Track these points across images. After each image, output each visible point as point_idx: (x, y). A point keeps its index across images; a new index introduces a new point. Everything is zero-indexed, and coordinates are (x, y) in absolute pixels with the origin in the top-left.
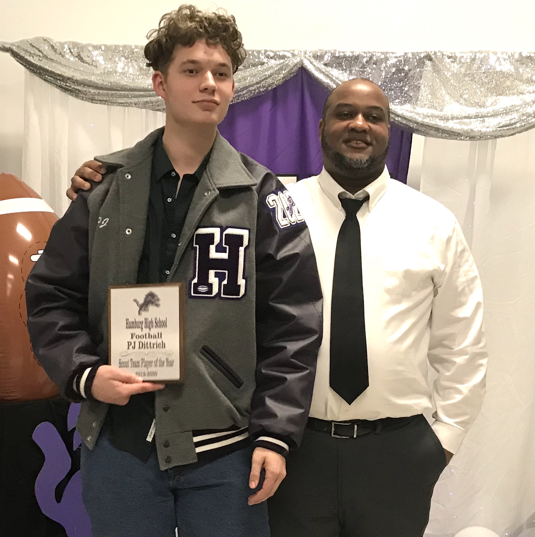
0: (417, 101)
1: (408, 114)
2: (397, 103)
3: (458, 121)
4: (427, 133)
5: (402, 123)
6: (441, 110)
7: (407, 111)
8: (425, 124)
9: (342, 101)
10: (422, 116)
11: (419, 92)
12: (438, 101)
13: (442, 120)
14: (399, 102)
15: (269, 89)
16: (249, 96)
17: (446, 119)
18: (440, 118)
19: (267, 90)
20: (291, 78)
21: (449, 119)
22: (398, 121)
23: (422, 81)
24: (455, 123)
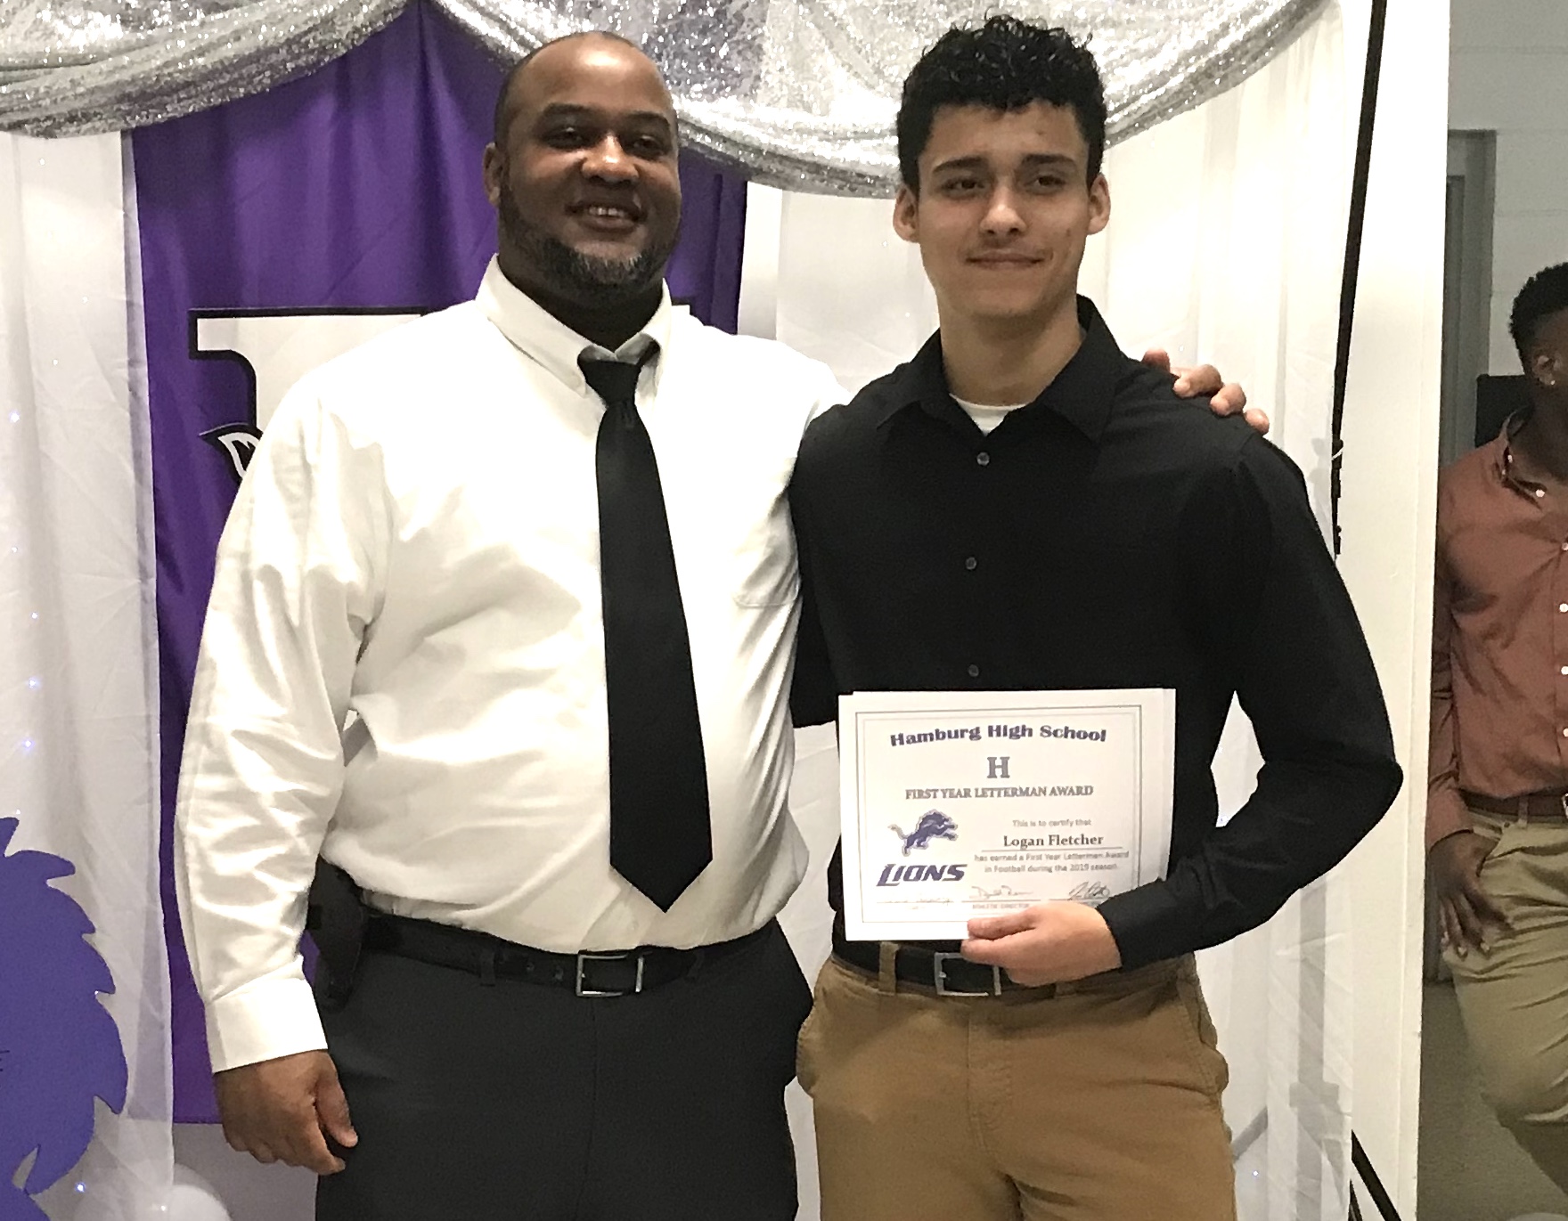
0: (754, 87)
1: (727, 127)
2: (700, 95)
3: (875, 142)
4: (786, 180)
5: (712, 151)
6: (825, 113)
7: (727, 116)
8: (780, 152)
9: (555, 100)
10: (771, 130)
11: (760, 60)
12: (813, 84)
13: (828, 140)
14: (705, 92)
15: (327, 59)
16: (269, 81)
17: (839, 138)
18: (822, 135)
19: (319, 62)
20: (389, 26)
21: (848, 139)
22: (703, 146)
23: (765, 28)
24: (866, 150)
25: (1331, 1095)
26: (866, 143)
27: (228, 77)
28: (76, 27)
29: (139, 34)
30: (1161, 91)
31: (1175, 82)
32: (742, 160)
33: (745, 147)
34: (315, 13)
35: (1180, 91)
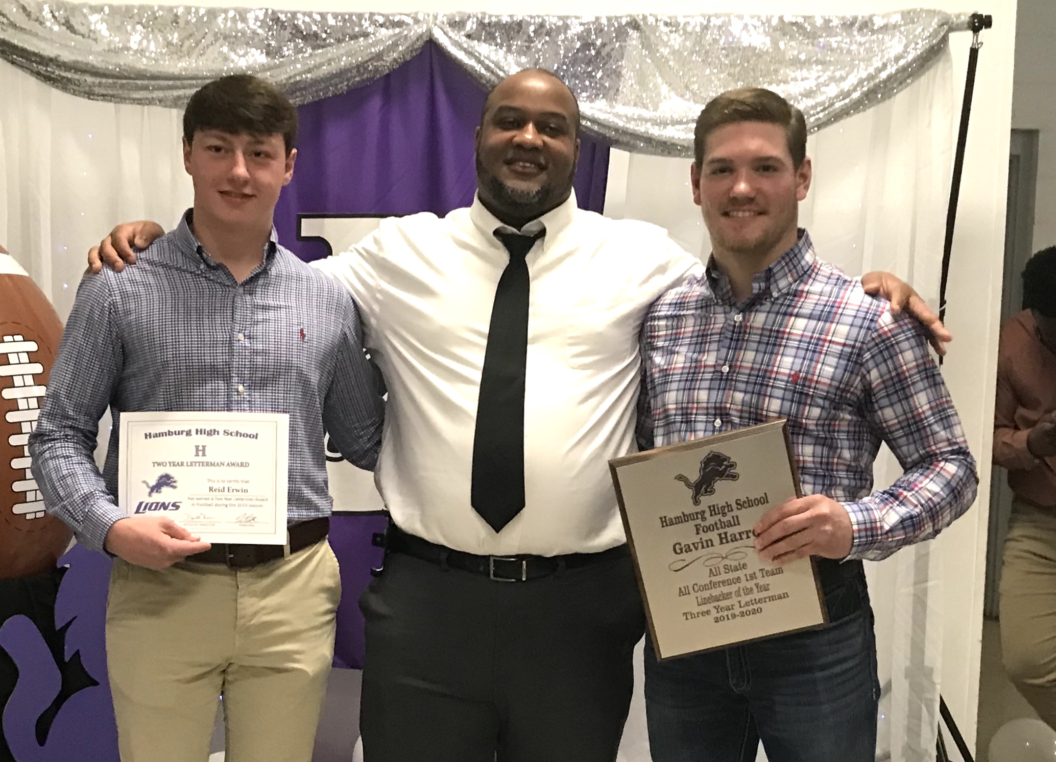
0: (616, 95)
1: (601, 116)
3: (683, 127)
4: (633, 147)
5: (592, 130)
6: (655, 110)
7: (600, 110)
8: (629, 131)
9: (505, 103)
10: (624, 119)
11: (620, 80)
12: (649, 93)
13: (657, 125)
14: (588, 97)
15: (378, 76)
16: (345, 88)
17: (664, 124)
18: (654, 122)
19: (373, 77)
20: (413, 58)
21: (668, 124)
22: (586, 127)
23: (623, 62)
24: (678, 130)
25: (929, 673)
26: (678, 127)
27: (323, 85)
28: (242, 56)
29: (276, 61)
30: (847, 101)
31: (856, 95)
32: (608, 135)
33: (609, 128)
34: (373, 50)
35: (859, 101)
